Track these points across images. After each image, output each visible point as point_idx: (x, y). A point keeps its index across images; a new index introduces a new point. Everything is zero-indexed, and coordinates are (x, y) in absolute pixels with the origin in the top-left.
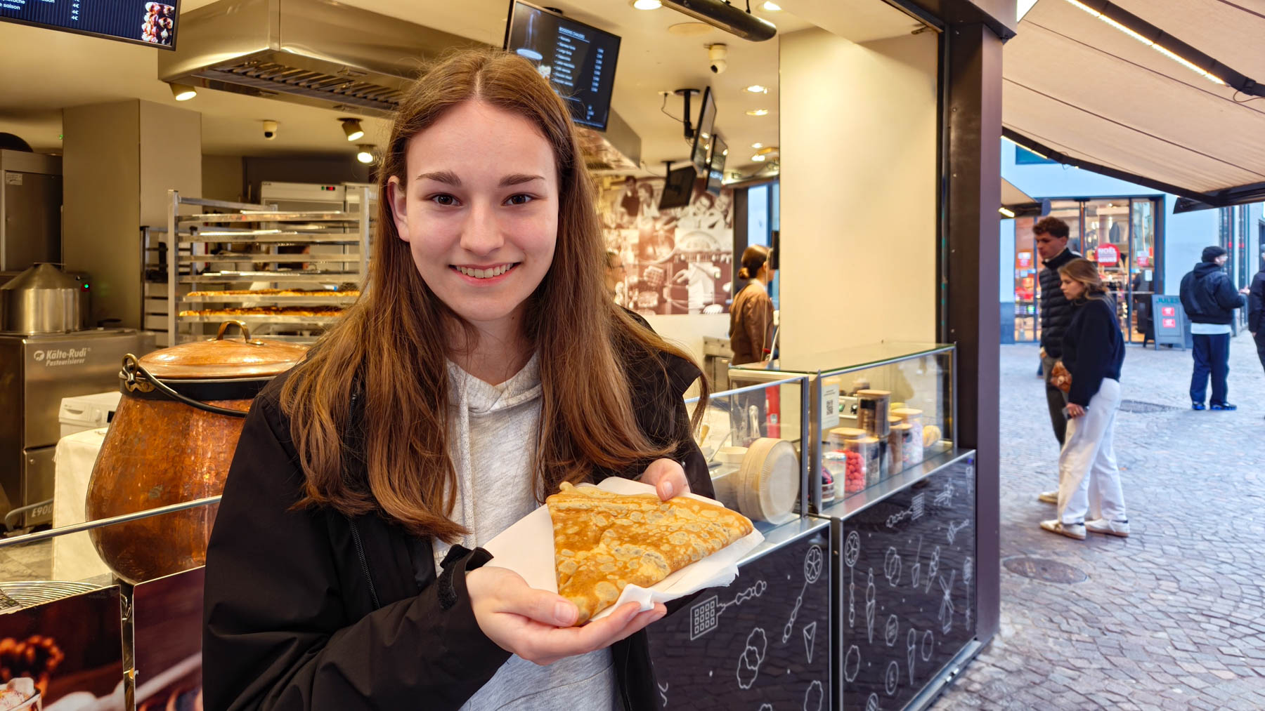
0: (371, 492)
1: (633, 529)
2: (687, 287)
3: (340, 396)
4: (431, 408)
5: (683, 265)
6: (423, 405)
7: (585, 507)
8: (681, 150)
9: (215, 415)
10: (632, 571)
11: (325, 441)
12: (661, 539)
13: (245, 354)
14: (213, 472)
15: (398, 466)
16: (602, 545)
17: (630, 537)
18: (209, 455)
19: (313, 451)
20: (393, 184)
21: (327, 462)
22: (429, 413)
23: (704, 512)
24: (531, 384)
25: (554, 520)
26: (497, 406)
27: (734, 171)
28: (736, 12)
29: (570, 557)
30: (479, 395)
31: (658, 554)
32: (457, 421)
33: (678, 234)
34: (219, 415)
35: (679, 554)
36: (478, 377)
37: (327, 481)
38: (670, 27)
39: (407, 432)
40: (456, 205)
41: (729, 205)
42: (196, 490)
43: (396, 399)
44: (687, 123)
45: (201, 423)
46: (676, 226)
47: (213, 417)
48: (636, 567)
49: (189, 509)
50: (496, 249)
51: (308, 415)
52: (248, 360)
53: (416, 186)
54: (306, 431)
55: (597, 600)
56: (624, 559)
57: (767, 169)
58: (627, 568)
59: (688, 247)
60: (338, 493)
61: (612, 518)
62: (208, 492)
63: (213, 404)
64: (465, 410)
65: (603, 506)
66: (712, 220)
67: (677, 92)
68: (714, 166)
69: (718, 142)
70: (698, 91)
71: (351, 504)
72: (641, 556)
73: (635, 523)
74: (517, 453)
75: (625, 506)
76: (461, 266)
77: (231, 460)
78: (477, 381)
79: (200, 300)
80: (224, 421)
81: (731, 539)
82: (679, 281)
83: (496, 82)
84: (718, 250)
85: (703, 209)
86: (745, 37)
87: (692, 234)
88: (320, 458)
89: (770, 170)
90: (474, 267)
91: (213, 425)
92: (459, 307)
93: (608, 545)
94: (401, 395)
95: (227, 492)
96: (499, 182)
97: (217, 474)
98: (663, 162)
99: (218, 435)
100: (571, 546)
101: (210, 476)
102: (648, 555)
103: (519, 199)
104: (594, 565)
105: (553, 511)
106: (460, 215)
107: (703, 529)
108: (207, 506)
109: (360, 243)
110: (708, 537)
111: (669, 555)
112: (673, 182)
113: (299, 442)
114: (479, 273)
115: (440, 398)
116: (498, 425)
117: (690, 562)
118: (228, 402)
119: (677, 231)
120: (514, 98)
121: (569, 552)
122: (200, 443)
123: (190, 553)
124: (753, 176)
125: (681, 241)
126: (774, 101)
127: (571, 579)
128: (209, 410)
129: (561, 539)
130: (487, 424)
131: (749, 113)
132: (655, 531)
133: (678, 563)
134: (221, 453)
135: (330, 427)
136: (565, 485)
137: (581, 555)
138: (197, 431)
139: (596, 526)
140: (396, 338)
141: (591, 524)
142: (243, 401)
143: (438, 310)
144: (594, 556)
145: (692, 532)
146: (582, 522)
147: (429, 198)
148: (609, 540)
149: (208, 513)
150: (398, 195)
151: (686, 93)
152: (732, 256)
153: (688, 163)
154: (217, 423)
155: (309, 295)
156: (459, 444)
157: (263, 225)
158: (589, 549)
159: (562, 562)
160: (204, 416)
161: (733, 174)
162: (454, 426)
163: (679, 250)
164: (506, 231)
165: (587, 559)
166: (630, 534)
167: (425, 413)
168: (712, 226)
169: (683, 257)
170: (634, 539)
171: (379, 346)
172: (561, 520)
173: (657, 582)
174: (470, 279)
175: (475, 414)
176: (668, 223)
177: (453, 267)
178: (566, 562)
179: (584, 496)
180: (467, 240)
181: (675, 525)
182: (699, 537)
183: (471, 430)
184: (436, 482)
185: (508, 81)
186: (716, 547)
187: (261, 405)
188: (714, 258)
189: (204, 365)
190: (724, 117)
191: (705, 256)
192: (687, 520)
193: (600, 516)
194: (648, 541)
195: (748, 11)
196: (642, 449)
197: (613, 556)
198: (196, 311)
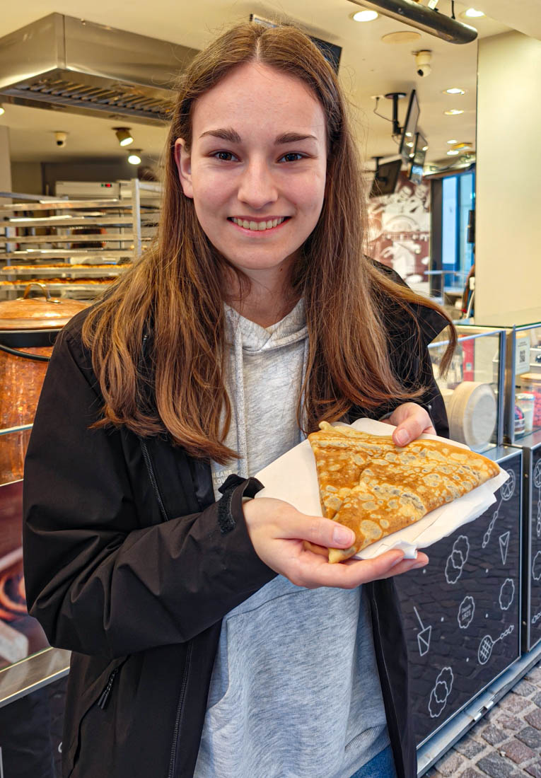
0: (159, 417)
1: (389, 469)
2: (392, 261)
3: (134, 332)
4: (210, 344)
5: (389, 243)
6: (203, 342)
7: (343, 446)
8: (389, 148)
9: (24, 359)
10: (392, 511)
11: (122, 369)
12: (416, 480)
13: (45, 310)
14: (25, 405)
15: (181, 394)
16: (363, 483)
17: (387, 477)
18: (21, 392)
19: (112, 378)
20: (179, 145)
21: (124, 388)
22: (209, 349)
23: (454, 455)
24: (296, 327)
25: (318, 457)
26: (267, 346)
27: (432, 164)
28: (443, 18)
29: (334, 493)
30: (252, 335)
31: (414, 495)
32: (232, 358)
33: (386, 218)
34: (28, 360)
35: (435, 496)
36: (251, 320)
37: (124, 405)
38: (383, 37)
39: (188, 366)
40: (234, 161)
41: (427, 193)
42: (13, 419)
43: (181, 336)
44: (396, 123)
45: (14, 366)
46: (383, 211)
47: (23, 361)
48: (396, 507)
49: (8, 434)
50: (271, 203)
51: (106, 348)
52: (48, 315)
53: (199, 144)
54: (105, 361)
55: (363, 538)
56: (384, 498)
57: (460, 162)
58: (387, 507)
59: (394, 228)
60: (132, 416)
61: (369, 458)
62: (22, 421)
63: (22, 351)
64: (239, 349)
65: (360, 445)
66: (413, 206)
67: (387, 96)
68: (416, 161)
69: (420, 140)
70: (404, 94)
71: (143, 427)
72: (400, 497)
73: (391, 463)
74: (285, 389)
75: (379, 446)
76: (237, 218)
77: (39, 395)
78: (251, 323)
79: (13, 273)
80: (32, 365)
81: (481, 481)
82: (386, 256)
83: (275, 45)
84: (418, 230)
85: (406, 197)
86: (450, 41)
87: (396, 217)
88: (117, 386)
89: (462, 162)
90: (249, 219)
91: (23, 367)
92: (235, 256)
93: (367, 484)
94: (184, 334)
95: (37, 420)
96: (274, 140)
97: (29, 407)
98: (373, 158)
99: (27, 375)
100: (335, 483)
101: (23, 409)
102: (406, 495)
103: (292, 157)
104: (357, 503)
105: (316, 448)
106: (239, 170)
107: (454, 472)
108: (22, 432)
109: (134, 225)
110: (460, 479)
111: (425, 496)
112: (382, 174)
113: (99, 370)
114: (253, 225)
115: (218, 336)
116: (268, 362)
117: (445, 503)
118: (34, 349)
119: (384, 215)
120: (291, 61)
121: (333, 488)
122: (14, 382)
123: (11, 469)
124: (448, 168)
125: (387, 223)
126: (472, 101)
127: (337, 515)
128: (20, 355)
129: (324, 475)
130: (259, 361)
131: (447, 113)
132: (409, 472)
133: (434, 504)
134: (30, 390)
135: (127, 357)
136: (323, 424)
137: (344, 491)
138: (12, 374)
139: (356, 465)
140: (181, 281)
141: (351, 462)
142: (46, 348)
143: (219, 259)
144: (357, 494)
145: (445, 475)
146: (342, 461)
147: (210, 154)
148: (369, 479)
149: (23, 438)
150: (184, 156)
151: (395, 97)
152: (429, 235)
153: (398, 157)
154: (26, 366)
155: (95, 267)
156: (234, 378)
157: (58, 212)
158: (353, 487)
159: (327, 497)
160: (16, 360)
161: (431, 167)
162: (230, 362)
163: (386, 231)
164: (279, 186)
165: (350, 497)
166: (387, 474)
167: (205, 349)
168: (413, 211)
169: (389, 237)
170: (391, 479)
171: (167, 287)
172: (323, 457)
173: (416, 522)
174: (246, 231)
175: (248, 352)
176: (377, 208)
177: (230, 219)
178: (331, 497)
179: (342, 436)
180: (242, 194)
181: (428, 466)
182: (452, 479)
183: (245, 366)
184: (213, 411)
185: (286, 44)
186: (468, 489)
187: (65, 339)
188: (414, 237)
189: (14, 319)
190: (426, 118)
191: (408, 236)
192: (439, 462)
193: (358, 455)
194: (405, 482)
195: (453, 17)
196: (395, 393)
197: (373, 494)
198: (10, 282)
